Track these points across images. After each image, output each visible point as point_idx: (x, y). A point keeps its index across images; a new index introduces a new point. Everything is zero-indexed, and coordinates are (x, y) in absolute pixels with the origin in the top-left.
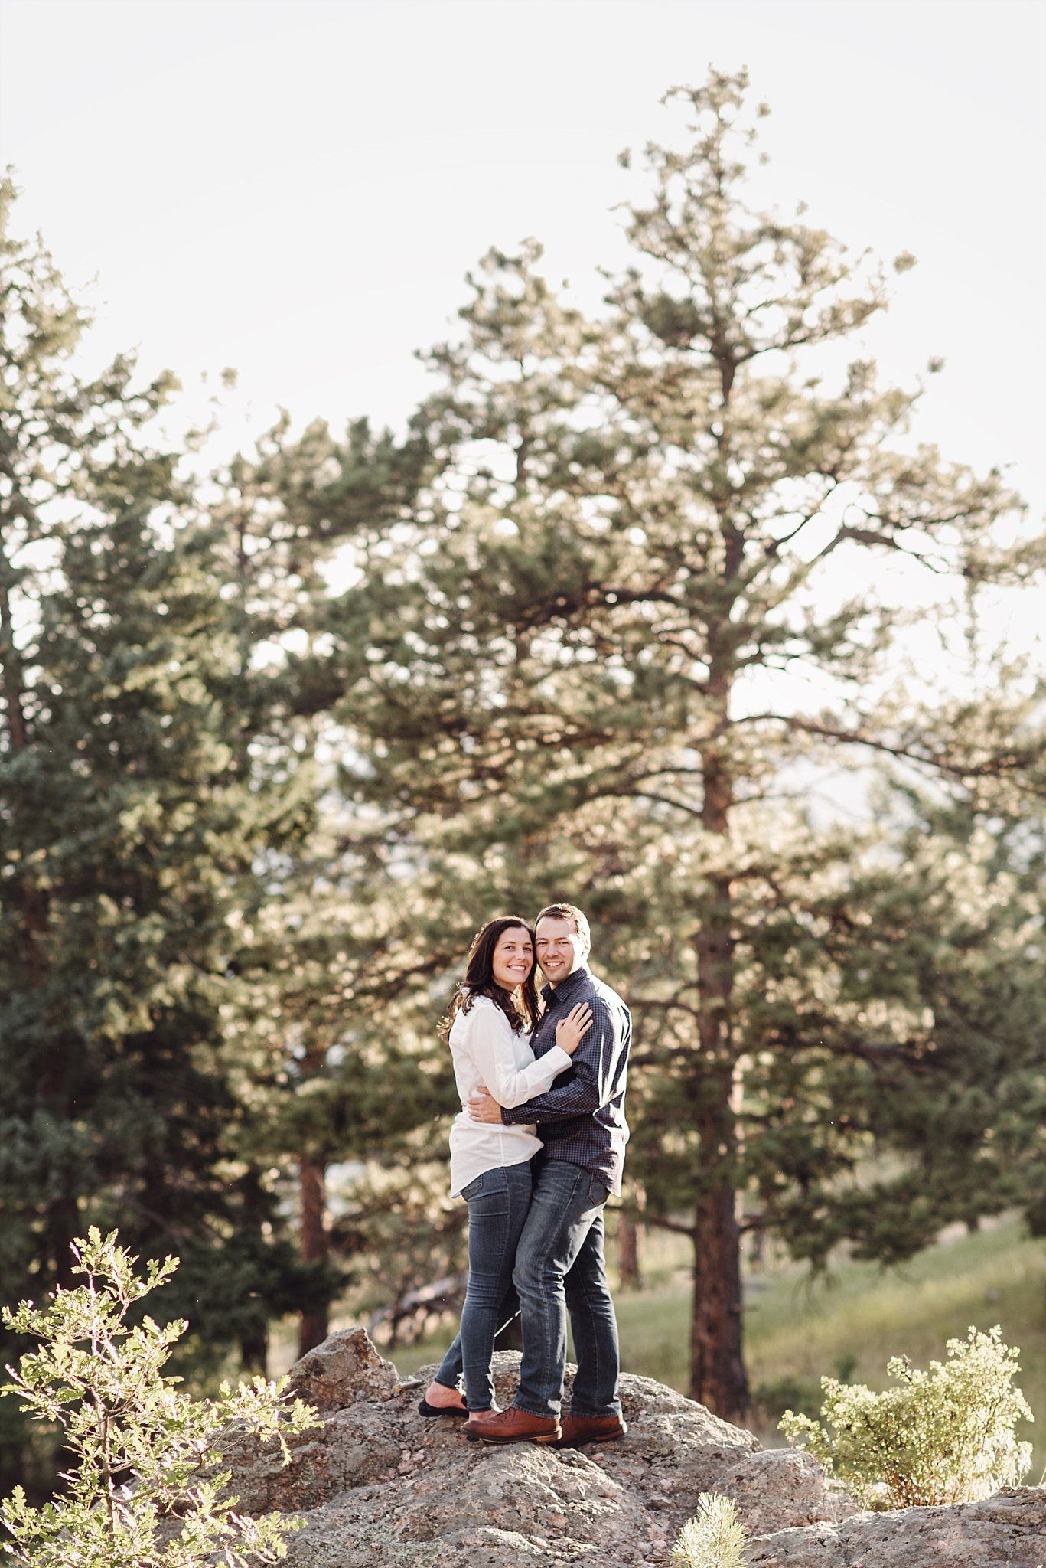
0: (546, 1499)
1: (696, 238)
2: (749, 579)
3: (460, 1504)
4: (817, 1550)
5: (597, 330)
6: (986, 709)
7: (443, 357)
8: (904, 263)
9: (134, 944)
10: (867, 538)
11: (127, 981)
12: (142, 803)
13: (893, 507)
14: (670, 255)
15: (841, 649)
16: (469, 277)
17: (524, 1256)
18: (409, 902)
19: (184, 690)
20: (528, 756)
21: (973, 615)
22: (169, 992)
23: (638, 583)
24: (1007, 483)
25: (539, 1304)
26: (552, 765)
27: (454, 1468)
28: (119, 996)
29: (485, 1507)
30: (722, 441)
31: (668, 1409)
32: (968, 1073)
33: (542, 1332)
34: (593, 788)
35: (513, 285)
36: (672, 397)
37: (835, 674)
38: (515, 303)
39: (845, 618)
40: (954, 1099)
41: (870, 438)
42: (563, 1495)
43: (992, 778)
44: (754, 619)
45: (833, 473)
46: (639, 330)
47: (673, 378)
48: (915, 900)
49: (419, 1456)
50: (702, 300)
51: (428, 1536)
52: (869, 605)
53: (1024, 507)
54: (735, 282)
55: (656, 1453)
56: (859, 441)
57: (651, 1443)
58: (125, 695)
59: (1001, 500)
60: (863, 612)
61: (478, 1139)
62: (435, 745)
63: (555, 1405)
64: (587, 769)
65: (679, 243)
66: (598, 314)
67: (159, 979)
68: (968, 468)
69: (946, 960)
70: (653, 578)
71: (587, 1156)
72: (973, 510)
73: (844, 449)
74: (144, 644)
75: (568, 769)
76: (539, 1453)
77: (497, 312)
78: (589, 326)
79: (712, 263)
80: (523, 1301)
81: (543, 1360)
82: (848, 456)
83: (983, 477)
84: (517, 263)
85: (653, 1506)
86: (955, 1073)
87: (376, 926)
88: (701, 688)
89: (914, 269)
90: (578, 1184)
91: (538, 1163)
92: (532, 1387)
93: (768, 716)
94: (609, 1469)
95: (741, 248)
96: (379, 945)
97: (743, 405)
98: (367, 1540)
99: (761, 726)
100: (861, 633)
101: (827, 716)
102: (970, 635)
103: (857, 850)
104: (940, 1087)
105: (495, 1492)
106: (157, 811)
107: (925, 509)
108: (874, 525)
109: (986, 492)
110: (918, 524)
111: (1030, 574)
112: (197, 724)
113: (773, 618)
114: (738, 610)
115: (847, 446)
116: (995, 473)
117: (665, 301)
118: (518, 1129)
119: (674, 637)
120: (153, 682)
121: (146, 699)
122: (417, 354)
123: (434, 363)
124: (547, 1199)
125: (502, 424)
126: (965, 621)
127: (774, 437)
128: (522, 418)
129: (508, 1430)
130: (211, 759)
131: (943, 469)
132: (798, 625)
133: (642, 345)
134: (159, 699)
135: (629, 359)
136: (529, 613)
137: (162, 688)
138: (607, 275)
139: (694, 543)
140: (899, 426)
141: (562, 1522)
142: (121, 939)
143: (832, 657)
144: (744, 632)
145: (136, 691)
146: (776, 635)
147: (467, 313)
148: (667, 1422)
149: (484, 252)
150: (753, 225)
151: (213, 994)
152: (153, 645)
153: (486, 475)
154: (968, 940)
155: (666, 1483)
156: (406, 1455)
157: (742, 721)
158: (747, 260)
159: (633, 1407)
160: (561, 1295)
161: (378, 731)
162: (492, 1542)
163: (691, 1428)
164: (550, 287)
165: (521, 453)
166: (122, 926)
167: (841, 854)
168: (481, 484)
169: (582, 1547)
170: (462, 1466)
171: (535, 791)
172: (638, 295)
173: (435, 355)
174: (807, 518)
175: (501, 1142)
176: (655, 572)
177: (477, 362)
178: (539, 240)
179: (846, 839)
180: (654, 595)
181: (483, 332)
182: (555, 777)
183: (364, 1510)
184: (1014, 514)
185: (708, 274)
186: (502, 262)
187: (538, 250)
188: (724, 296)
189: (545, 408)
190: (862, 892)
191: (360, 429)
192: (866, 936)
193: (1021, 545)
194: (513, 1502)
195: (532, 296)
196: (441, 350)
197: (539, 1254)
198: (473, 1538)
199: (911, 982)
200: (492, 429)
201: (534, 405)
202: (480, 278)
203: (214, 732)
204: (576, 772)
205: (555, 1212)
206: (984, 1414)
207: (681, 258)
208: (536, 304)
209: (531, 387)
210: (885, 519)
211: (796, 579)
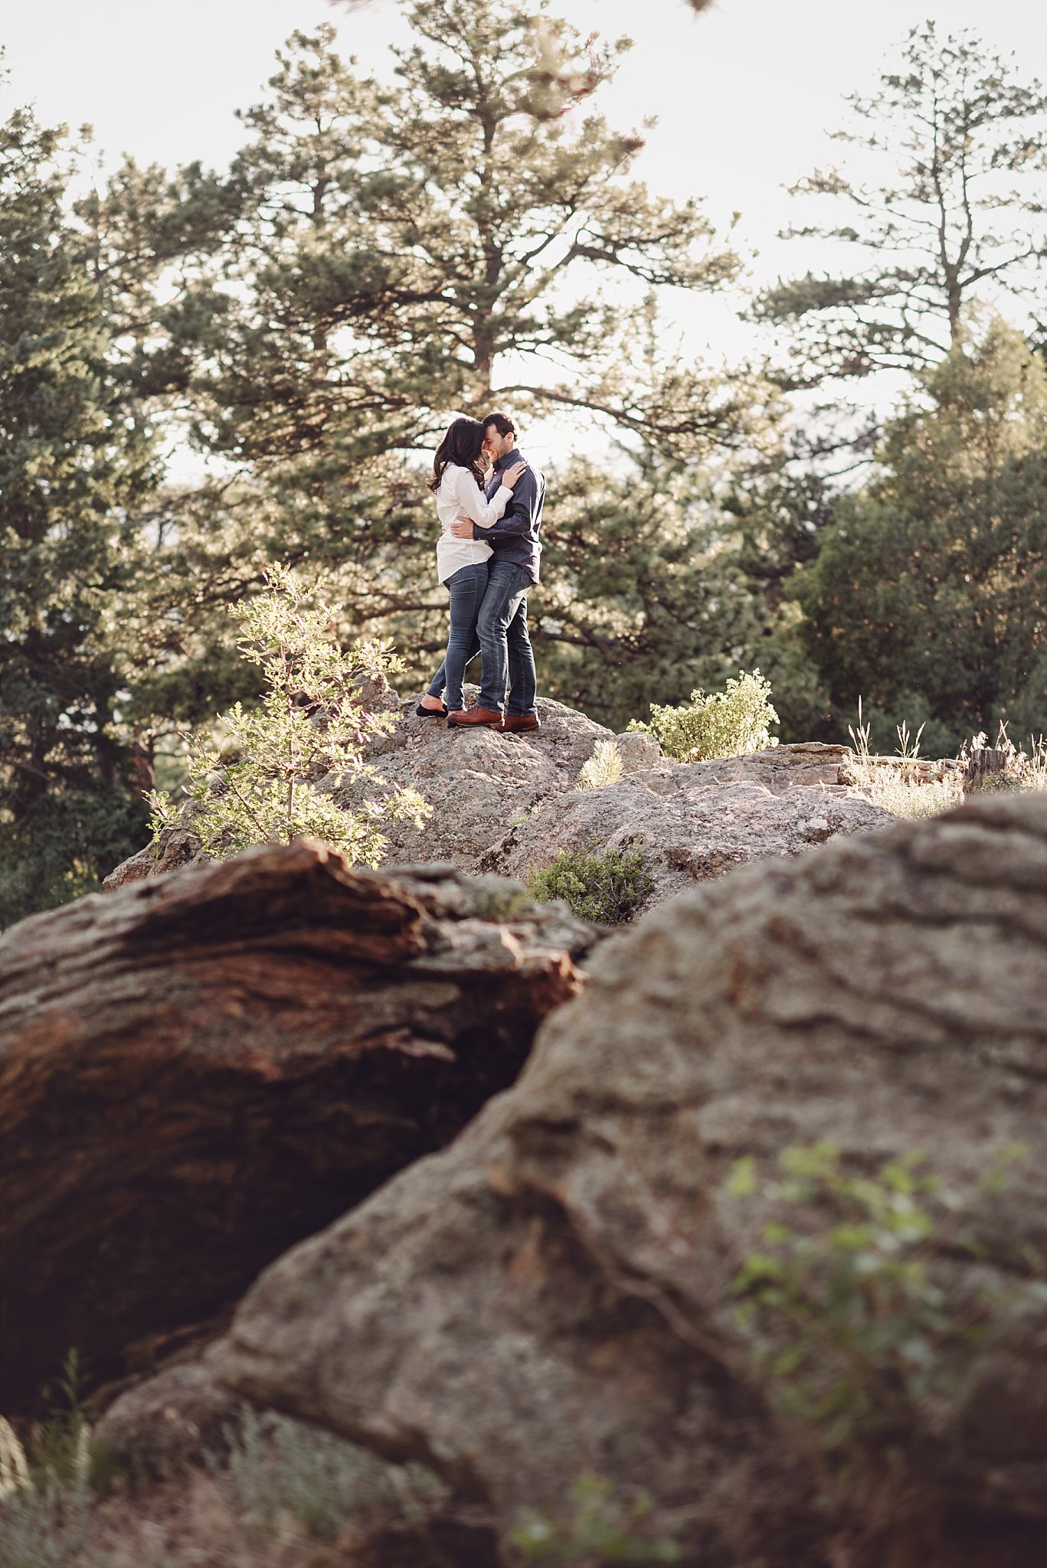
0: (498, 756)
1: (464, 24)
2: (507, 283)
3: (450, 758)
4: (661, 780)
5: (388, 93)
6: (685, 381)
7: (259, 116)
8: (624, 44)
9: (35, 561)
10: (592, 254)
11: (29, 592)
12: (40, 454)
13: (613, 229)
14: (444, 38)
15: (577, 337)
16: (278, 53)
17: (483, 617)
18: (253, 525)
19: (71, 369)
20: (341, 416)
21: (652, 335)
22: (59, 600)
23: (421, 287)
24: (700, 211)
25: (493, 645)
26: (359, 424)
27: (443, 740)
28: (22, 602)
29: (464, 759)
30: (485, 178)
31: (564, 715)
32: (673, 655)
33: (494, 662)
34: (391, 440)
35: (313, 62)
36: (446, 145)
37: (574, 355)
38: (315, 75)
39: (580, 312)
40: (664, 672)
41: (599, 177)
42: (508, 756)
43: (690, 434)
44: (510, 313)
45: (571, 203)
46: (421, 95)
47: (447, 130)
48: (634, 524)
49: (418, 739)
50: (471, 73)
51: (432, 775)
52: (597, 304)
53: (712, 232)
54: (495, 59)
55: (557, 738)
56: (590, 179)
57: (555, 732)
58: (27, 370)
59: (695, 225)
60: (592, 309)
61: (458, 549)
62: (269, 409)
63: (501, 705)
64: (386, 425)
65: (453, 28)
66: (390, 82)
67: (53, 591)
68: (672, 202)
69: (658, 567)
70: (431, 284)
71: (519, 559)
72: (676, 233)
73: (581, 185)
74: (39, 334)
75: (372, 426)
76: (492, 732)
77: (301, 82)
78: (384, 92)
79: (479, 44)
80: (482, 643)
81: (495, 678)
82: (584, 190)
83: (681, 208)
84: (316, 44)
85: (558, 765)
86: (663, 655)
87: (224, 544)
88: (470, 367)
89: (632, 49)
90: (514, 575)
91: (492, 562)
92: (487, 694)
93: (518, 388)
94: (532, 744)
95: (500, 33)
96: (224, 561)
97: (502, 151)
98: (395, 778)
99: (516, 395)
100: (593, 324)
101: (563, 388)
102: (649, 352)
103: (590, 488)
104: (652, 665)
105: (469, 751)
106: (52, 460)
107: (636, 232)
108: (599, 244)
109: (685, 219)
110: (633, 245)
111: (717, 281)
112: (83, 395)
113: (524, 314)
114: (498, 308)
115: (581, 183)
116: (691, 204)
117: (442, 71)
118: (482, 542)
119: (447, 327)
120: (48, 362)
121: (43, 374)
122: (238, 113)
123: (251, 121)
124: (497, 583)
125: (306, 168)
126: (646, 340)
127: (527, 175)
128: (320, 165)
129: (475, 719)
130: (93, 422)
131: (651, 201)
132: (542, 318)
133: (424, 105)
134: (54, 374)
135: (413, 116)
136: (340, 309)
137: (55, 366)
138: (398, 53)
139: (465, 256)
140: (620, 168)
141: (509, 769)
142: (24, 558)
143: (571, 342)
144: (504, 321)
145: (35, 368)
146: (529, 325)
147: (277, 82)
148: (564, 721)
149: (289, 35)
150: (507, 15)
151: (94, 602)
152: (47, 334)
153: (289, 208)
154: (674, 555)
155: (565, 754)
156: (410, 739)
157: (502, 391)
158: (505, 42)
159: (543, 713)
160: (505, 640)
161: (224, 399)
162: (471, 777)
163: (578, 725)
164: (344, 61)
165: (318, 192)
166: (24, 550)
167: (580, 490)
168: (285, 215)
169: (521, 782)
170: (448, 739)
171: (349, 440)
172: (424, 67)
173: (252, 114)
174: (551, 237)
175: (471, 550)
176: (435, 278)
177: (283, 120)
178: (333, 25)
179: (581, 479)
180: (434, 296)
181: (290, 98)
182: (363, 431)
183: (390, 765)
184: (704, 238)
185: (476, 53)
186: (304, 42)
187: (332, 34)
188: (486, 70)
189: (337, 157)
190: (593, 516)
191: (194, 170)
192: (595, 551)
193: (710, 259)
194: (480, 757)
195: (329, 70)
196: (256, 110)
197: (492, 615)
198: (460, 775)
199: (631, 584)
200: (296, 174)
201: (328, 155)
202: (286, 55)
203: (95, 401)
204: (378, 427)
205: (502, 591)
206: (750, 720)
207: (453, 40)
208: (331, 75)
209: (326, 140)
210: (607, 239)
211: (544, 281)
